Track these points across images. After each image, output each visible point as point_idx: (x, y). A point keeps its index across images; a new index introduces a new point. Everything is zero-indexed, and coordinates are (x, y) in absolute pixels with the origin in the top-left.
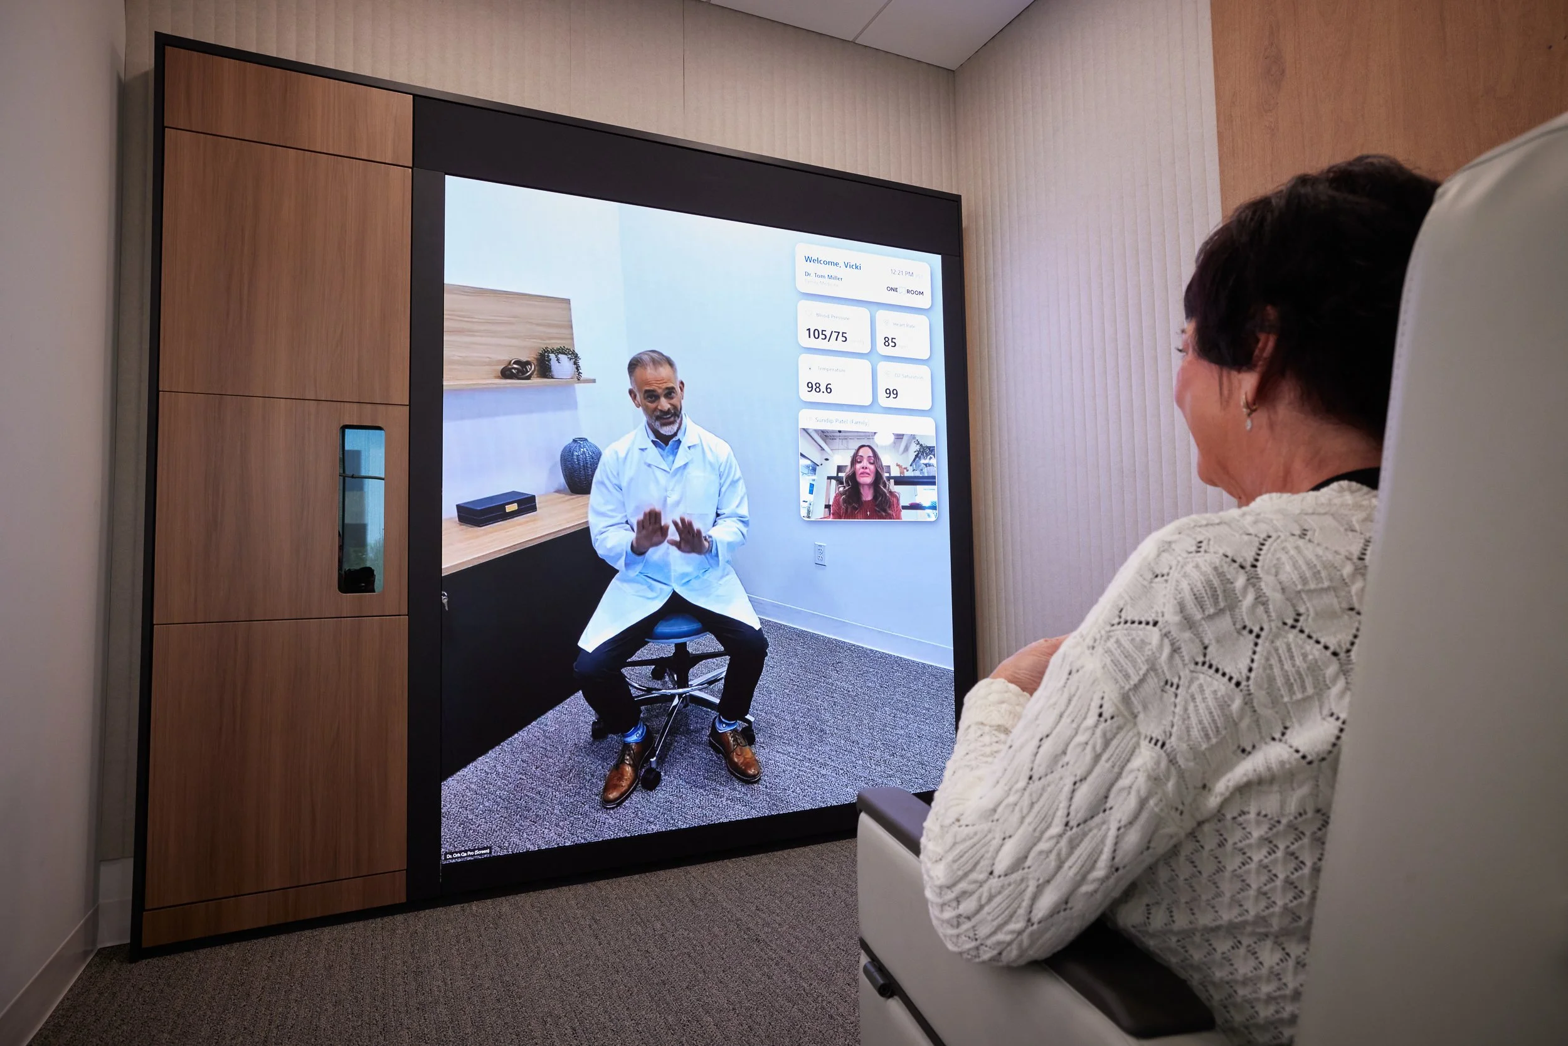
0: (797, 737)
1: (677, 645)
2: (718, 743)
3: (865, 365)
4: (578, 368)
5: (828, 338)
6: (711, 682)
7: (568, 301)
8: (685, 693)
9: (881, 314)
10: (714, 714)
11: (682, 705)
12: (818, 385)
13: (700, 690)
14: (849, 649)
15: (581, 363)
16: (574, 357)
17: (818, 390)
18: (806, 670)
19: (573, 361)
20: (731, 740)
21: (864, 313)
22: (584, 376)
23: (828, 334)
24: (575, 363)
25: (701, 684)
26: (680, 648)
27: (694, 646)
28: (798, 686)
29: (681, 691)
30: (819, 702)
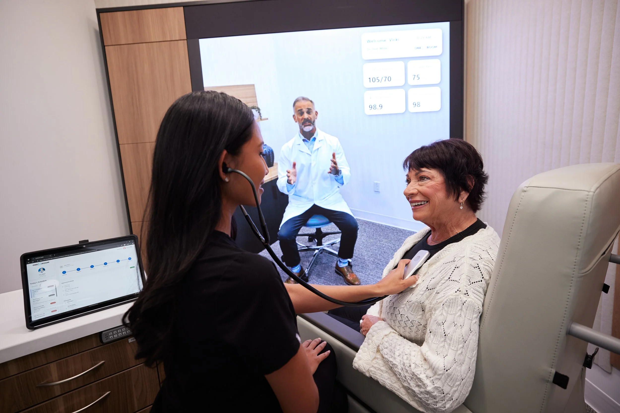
0: (366, 266)
1: (317, 229)
2: (339, 271)
3: (402, 92)
4: (260, 114)
5: (380, 81)
6: (332, 244)
7: (253, 85)
8: (321, 248)
9: (411, 64)
10: (336, 258)
11: (319, 253)
12: (375, 106)
13: (327, 247)
14: (392, 229)
15: (261, 112)
16: (258, 109)
17: (375, 108)
18: (369, 237)
19: (258, 111)
20: (346, 270)
21: (401, 64)
22: (263, 117)
23: (380, 79)
24: (259, 112)
25: (328, 245)
26: (319, 230)
27: (324, 229)
28: (366, 245)
29: (319, 247)
30: (377, 251)
